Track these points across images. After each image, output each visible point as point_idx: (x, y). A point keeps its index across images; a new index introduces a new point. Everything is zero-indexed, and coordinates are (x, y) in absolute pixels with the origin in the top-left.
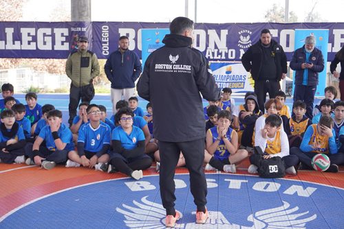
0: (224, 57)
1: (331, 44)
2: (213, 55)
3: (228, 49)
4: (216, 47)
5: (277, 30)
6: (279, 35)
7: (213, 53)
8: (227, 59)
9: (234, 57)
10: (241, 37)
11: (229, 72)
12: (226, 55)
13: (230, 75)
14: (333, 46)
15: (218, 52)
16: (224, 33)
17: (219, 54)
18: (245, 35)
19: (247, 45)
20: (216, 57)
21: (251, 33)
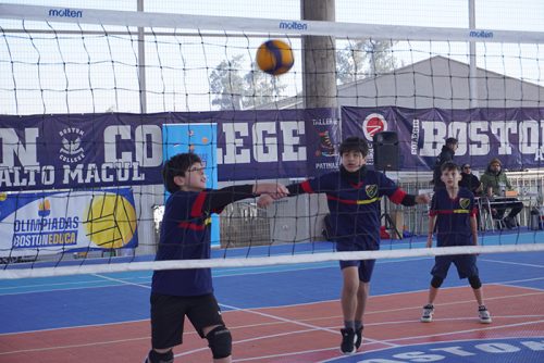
0: (32, 182)
1: (221, 150)
2: (12, 180)
3: (41, 166)
4: (17, 162)
5: (129, 127)
6: (133, 135)
7: (12, 176)
8: (39, 186)
9: (52, 181)
10: (65, 141)
11: (44, 212)
12: (38, 177)
13: (47, 218)
14: (224, 153)
15: (21, 171)
16: (32, 134)
17: (24, 175)
18: (71, 137)
19: (76, 155)
20: (17, 183)
21: (82, 133)
